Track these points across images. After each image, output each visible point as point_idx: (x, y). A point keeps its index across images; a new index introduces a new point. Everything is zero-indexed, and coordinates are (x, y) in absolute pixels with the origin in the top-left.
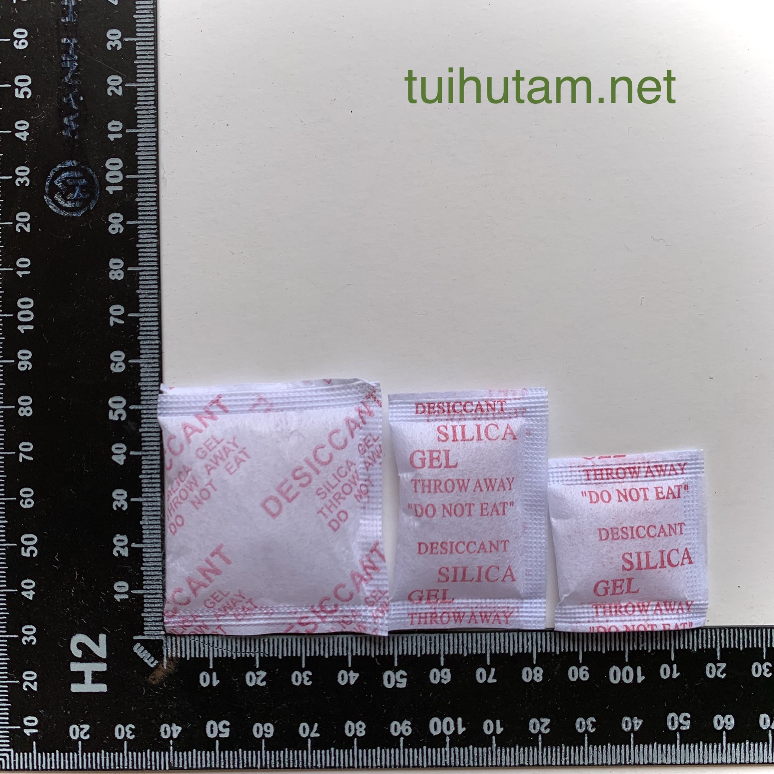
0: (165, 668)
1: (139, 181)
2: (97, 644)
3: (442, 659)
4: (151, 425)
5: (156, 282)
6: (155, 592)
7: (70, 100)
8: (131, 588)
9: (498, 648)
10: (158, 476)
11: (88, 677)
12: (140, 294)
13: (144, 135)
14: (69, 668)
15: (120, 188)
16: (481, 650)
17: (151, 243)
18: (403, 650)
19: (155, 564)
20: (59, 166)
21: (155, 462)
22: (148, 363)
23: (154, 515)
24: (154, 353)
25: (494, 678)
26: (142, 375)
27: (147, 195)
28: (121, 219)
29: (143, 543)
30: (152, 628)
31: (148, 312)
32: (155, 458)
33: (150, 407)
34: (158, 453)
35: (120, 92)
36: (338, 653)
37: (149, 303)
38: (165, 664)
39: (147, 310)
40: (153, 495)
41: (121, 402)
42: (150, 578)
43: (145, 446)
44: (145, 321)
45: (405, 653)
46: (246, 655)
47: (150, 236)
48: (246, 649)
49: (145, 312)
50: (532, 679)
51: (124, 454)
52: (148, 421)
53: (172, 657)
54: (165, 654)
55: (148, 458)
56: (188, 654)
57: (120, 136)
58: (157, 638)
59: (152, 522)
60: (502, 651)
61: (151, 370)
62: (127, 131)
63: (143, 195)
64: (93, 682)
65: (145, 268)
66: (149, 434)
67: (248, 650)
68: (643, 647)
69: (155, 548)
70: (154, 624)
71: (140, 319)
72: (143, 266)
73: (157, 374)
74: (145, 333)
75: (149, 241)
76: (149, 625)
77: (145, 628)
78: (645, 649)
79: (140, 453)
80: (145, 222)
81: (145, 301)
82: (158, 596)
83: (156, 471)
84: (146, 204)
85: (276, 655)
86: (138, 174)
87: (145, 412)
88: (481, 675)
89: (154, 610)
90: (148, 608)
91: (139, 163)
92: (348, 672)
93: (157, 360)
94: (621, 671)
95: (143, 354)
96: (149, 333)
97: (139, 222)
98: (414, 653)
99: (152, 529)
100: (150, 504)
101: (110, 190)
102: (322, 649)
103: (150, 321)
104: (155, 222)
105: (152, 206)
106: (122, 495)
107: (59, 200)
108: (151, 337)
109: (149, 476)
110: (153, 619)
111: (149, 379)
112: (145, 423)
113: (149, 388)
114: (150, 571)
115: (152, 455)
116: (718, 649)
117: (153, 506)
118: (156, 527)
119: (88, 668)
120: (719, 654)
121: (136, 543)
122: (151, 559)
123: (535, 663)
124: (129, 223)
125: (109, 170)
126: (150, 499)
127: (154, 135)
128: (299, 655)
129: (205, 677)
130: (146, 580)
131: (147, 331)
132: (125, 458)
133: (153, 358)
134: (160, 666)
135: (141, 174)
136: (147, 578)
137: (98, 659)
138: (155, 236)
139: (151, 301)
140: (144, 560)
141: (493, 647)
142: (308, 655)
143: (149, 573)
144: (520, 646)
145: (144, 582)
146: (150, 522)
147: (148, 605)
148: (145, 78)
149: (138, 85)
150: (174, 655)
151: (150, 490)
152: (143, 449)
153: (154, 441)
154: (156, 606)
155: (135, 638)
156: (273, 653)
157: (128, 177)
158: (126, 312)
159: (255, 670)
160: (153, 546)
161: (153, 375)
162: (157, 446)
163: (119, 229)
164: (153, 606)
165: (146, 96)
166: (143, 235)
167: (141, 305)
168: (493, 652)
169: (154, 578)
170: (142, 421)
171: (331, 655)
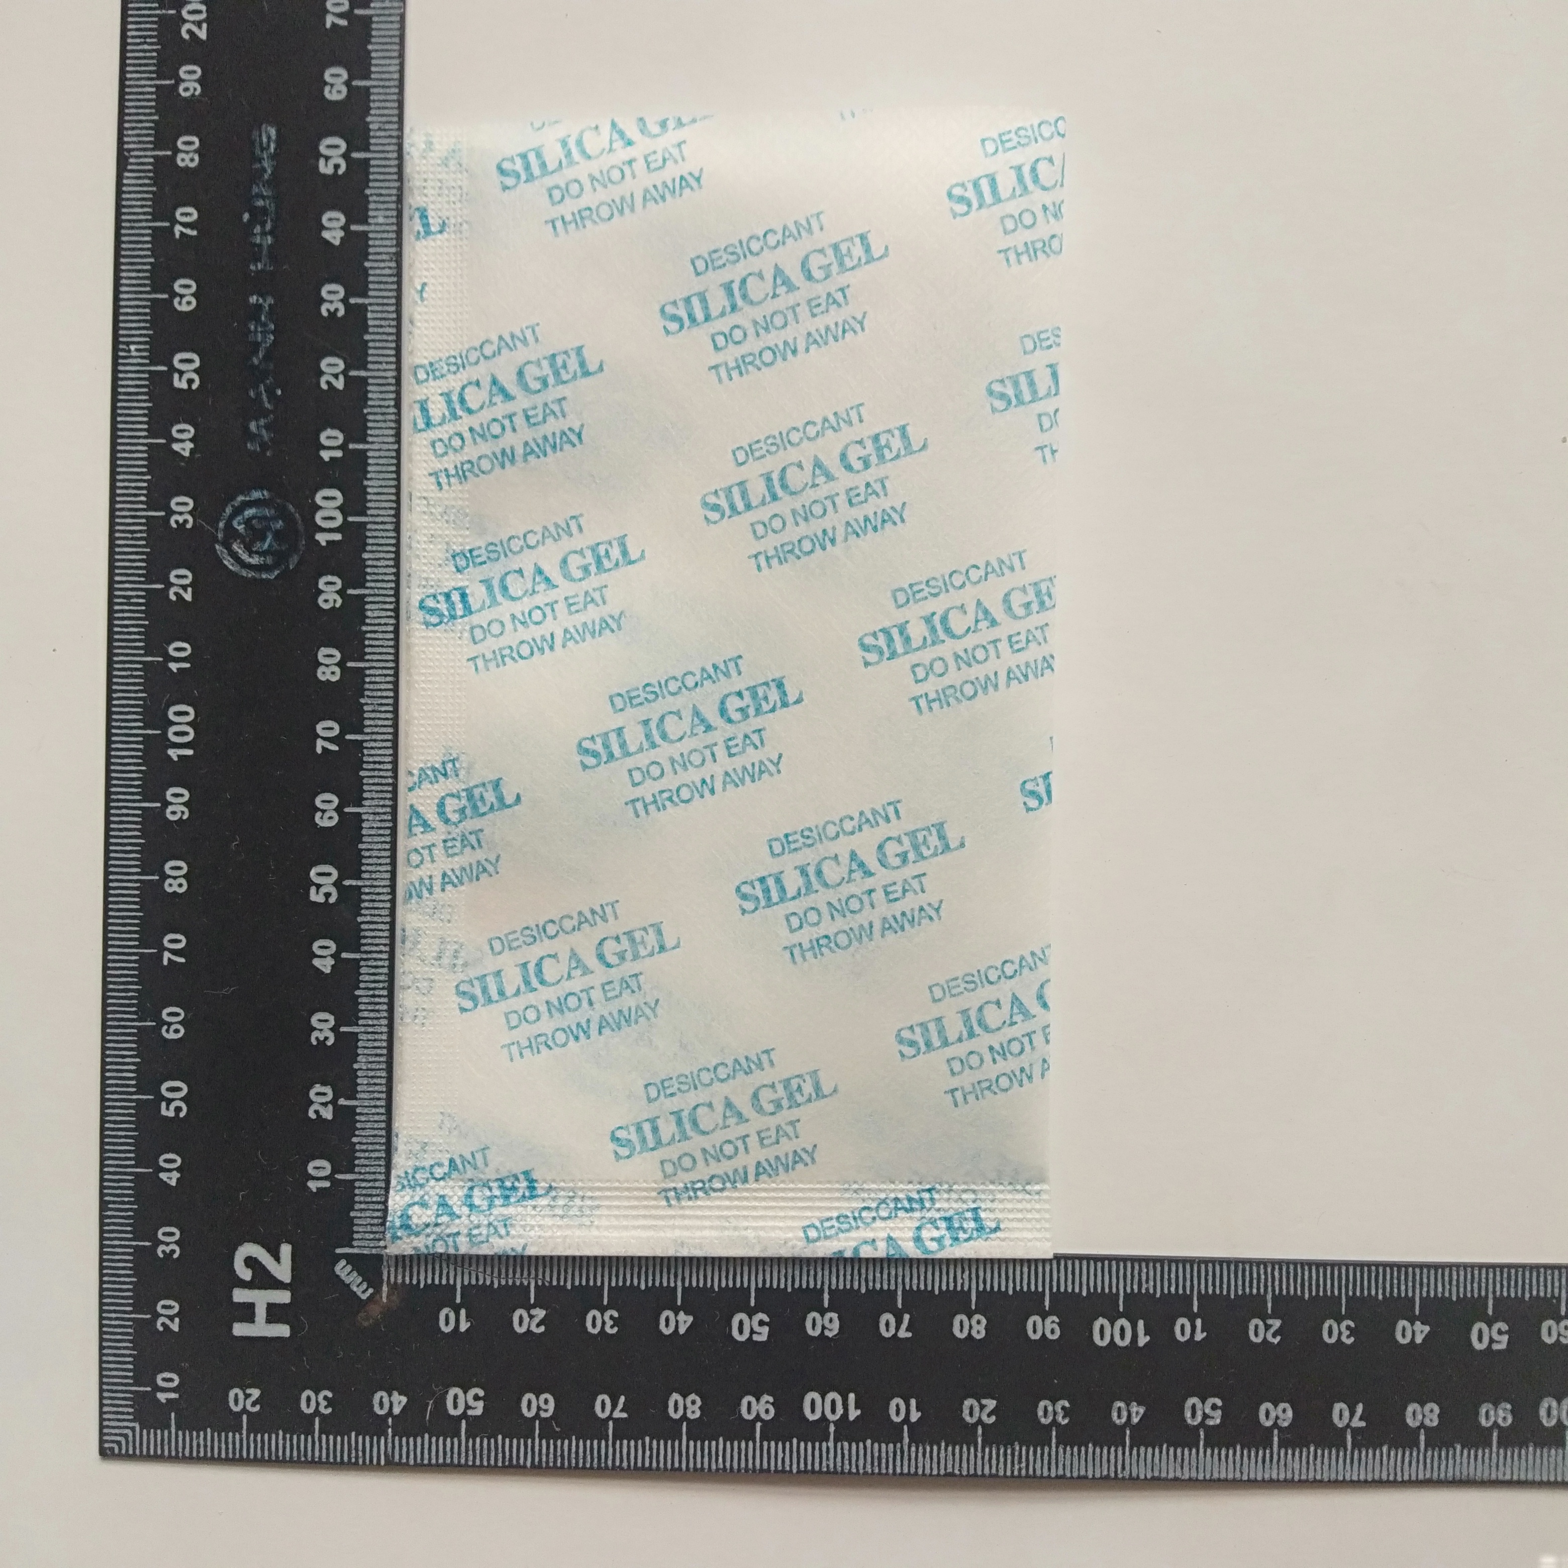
0: (384, 1300)
1: (369, 526)
2: (277, 1259)
3: (826, 1296)
4: (376, 912)
5: (390, 686)
6: (372, 1177)
7: (259, 395)
8: (334, 1171)
9: (915, 1281)
10: (385, 993)
11: (261, 1313)
12: (367, 704)
13: (377, 454)
14: (231, 1297)
15: (338, 537)
16: (889, 1285)
17: (385, 624)
18: (764, 1281)
19: (376, 1132)
20: (241, 498)
21: (380, 970)
22: (374, 814)
23: (377, 1055)
24: (385, 799)
25: (907, 1330)
26: (364, 832)
27: (380, 548)
28: (339, 586)
29: (356, 1099)
30: (367, 1236)
31: (378, 733)
32: (380, 963)
33: (375, 883)
34: (385, 956)
35: (340, 384)
36: (661, 1283)
37: (379, 719)
38: (384, 1295)
39: (376, 730)
40: (375, 1022)
41: (329, 874)
42: (367, 1154)
43: (365, 945)
44: (372, 748)
45: (768, 1285)
46: (514, 1282)
47: (384, 614)
48: (514, 1273)
49: (373, 733)
50: (969, 1334)
51: (332, 956)
52: (371, 905)
53: (395, 1282)
54: (385, 1278)
55: (370, 963)
56: (422, 1278)
57: (339, 454)
58: (374, 1251)
59: (374, 1066)
60: (922, 1287)
61: (379, 824)
62: (351, 446)
63: (375, 548)
64: (269, 1321)
65: (374, 664)
66: (372, 927)
67: (518, 1275)
68: (1147, 1289)
69: (375, 1107)
70: (369, 1229)
71: (365, 745)
72: (372, 661)
73: (388, 832)
74: (371, 766)
75: (383, 621)
76: (361, 1230)
77: (356, 1236)
78: (1151, 1291)
79: (357, 956)
80: (376, 591)
81: (373, 715)
82: (377, 1184)
83: (381, 985)
84: (379, 563)
85: (562, 1283)
86: (366, 515)
87: (367, 890)
88: (887, 1324)
89: (371, 1206)
90: (361, 1203)
91: (369, 497)
92: (676, 1314)
93: (388, 810)
94: (1112, 1327)
95: (367, 799)
96: (377, 766)
97: (367, 592)
98: (782, 1286)
99: (372, 1077)
100: (370, 1037)
101: (322, 538)
102: (635, 1276)
103: (380, 748)
104: (392, 592)
105: (387, 566)
106: (326, 1021)
107: (240, 551)
108: (381, 773)
109: (371, 993)
110: (369, 1221)
111: (376, 839)
112: (367, 908)
113: (375, 853)
114: (367, 1143)
115: (375, 959)
116: (1269, 1297)
117: (375, 1040)
118: (378, 1074)
119: (261, 1299)
120: (1269, 1305)
121: (347, 1098)
122: (369, 1125)
123: (973, 1307)
124: (350, 592)
125: (320, 508)
126: (370, 1030)
127: (394, 454)
128: (599, 1284)
129: (447, 1317)
130: (360, 1158)
131: (375, 763)
132: (333, 962)
133: (383, 806)
134: (378, 1296)
135: (372, 516)
136: (362, 1155)
137: (277, 1284)
138: (392, 614)
139: (383, 716)
140: (358, 1125)
141: (907, 1280)
142: (613, 1284)
143: (364, 1147)
144: (951, 1280)
145: (357, 1162)
146: (369, 1066)
147: (362, 1199)
148: (381, 363)
149: (369, 374)
150: (400, 1281)
151: (372, 1015)
152: (363, 948)
153: (380, 937)
154: (374, 1199)
155: (339, 1251)
156: (558, 1279)
157: (350, 519)
158: (343, 732)
159: (528, 1308)
160: (373, 1103)
161: (381, 832)
162: (385, 945)
163: (335, 601)
164: (369, 1199)
165: (381, 392)
166: (372, 612)
167: (367, 723)
168: (908, 1288)
169: (373, 1155)
170: (362, 905)
171: (650, 1284)
